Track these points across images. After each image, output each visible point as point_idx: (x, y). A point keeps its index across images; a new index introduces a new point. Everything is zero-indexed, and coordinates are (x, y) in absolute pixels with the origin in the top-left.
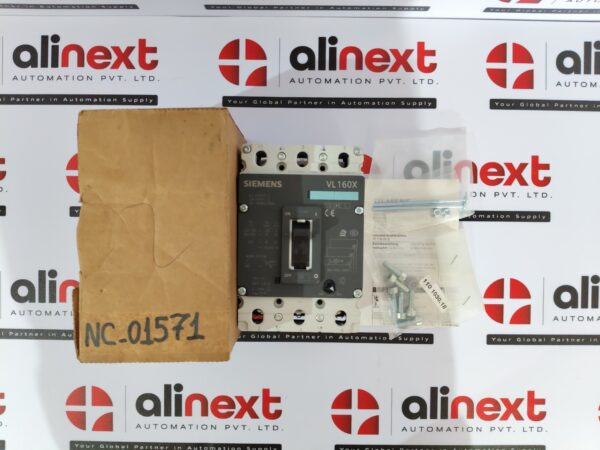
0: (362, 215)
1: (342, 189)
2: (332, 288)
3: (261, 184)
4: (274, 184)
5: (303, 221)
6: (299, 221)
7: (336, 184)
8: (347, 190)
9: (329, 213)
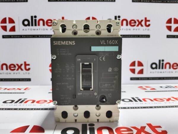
0: (121, 59)
1: (109, 45)
2: (104, 100)
3: (63, 43)
4: (70, 43)
5: (88, 63)
6: (85, 63)
7: (106, 42)
8: (112, 45)
9: (102, 59)
